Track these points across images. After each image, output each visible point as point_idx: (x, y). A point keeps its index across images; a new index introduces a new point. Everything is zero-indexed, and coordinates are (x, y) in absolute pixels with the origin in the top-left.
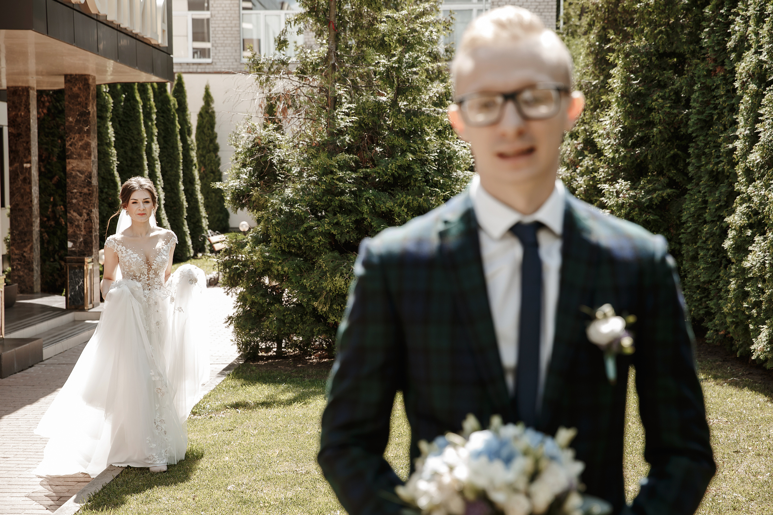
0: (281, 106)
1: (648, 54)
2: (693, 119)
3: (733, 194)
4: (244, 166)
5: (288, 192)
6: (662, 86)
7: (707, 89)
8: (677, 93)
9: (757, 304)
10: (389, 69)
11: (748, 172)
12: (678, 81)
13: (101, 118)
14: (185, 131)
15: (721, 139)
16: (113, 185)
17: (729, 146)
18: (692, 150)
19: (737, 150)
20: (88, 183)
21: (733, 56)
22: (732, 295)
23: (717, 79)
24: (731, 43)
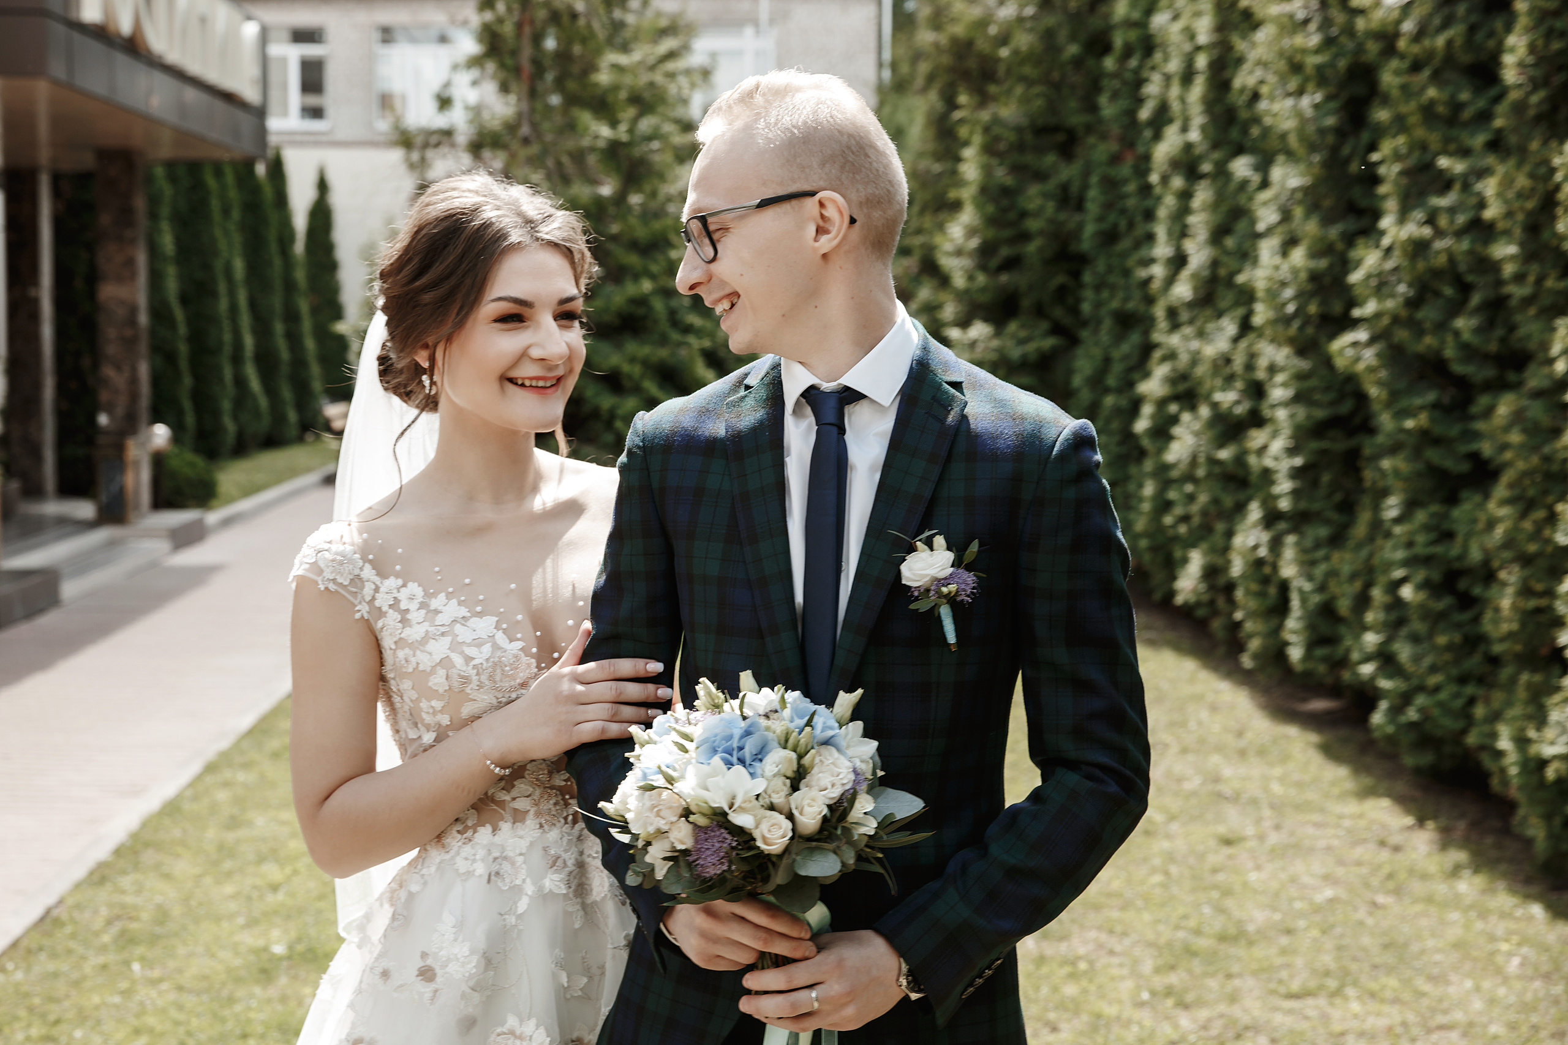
1: (1019, 130)
2: (1090, 229)
3: (1147, 349)
6: (1040, 176)
7: (1111, 184)
8: (1065, 188)
9: (1185, 519)
10: (615, 144)
11: (1172, 313)
12: (1068, 172)
13: (154, 216)
15: (1131, 262)
16: (172, 324)
17: (1142, 273)
18: (1087, 277)
19: (1154, 280)
20: (132, 321)
21: (1148, 133)
22: (1146, 507)
23: (1125, 170)
24: (1145, 114)
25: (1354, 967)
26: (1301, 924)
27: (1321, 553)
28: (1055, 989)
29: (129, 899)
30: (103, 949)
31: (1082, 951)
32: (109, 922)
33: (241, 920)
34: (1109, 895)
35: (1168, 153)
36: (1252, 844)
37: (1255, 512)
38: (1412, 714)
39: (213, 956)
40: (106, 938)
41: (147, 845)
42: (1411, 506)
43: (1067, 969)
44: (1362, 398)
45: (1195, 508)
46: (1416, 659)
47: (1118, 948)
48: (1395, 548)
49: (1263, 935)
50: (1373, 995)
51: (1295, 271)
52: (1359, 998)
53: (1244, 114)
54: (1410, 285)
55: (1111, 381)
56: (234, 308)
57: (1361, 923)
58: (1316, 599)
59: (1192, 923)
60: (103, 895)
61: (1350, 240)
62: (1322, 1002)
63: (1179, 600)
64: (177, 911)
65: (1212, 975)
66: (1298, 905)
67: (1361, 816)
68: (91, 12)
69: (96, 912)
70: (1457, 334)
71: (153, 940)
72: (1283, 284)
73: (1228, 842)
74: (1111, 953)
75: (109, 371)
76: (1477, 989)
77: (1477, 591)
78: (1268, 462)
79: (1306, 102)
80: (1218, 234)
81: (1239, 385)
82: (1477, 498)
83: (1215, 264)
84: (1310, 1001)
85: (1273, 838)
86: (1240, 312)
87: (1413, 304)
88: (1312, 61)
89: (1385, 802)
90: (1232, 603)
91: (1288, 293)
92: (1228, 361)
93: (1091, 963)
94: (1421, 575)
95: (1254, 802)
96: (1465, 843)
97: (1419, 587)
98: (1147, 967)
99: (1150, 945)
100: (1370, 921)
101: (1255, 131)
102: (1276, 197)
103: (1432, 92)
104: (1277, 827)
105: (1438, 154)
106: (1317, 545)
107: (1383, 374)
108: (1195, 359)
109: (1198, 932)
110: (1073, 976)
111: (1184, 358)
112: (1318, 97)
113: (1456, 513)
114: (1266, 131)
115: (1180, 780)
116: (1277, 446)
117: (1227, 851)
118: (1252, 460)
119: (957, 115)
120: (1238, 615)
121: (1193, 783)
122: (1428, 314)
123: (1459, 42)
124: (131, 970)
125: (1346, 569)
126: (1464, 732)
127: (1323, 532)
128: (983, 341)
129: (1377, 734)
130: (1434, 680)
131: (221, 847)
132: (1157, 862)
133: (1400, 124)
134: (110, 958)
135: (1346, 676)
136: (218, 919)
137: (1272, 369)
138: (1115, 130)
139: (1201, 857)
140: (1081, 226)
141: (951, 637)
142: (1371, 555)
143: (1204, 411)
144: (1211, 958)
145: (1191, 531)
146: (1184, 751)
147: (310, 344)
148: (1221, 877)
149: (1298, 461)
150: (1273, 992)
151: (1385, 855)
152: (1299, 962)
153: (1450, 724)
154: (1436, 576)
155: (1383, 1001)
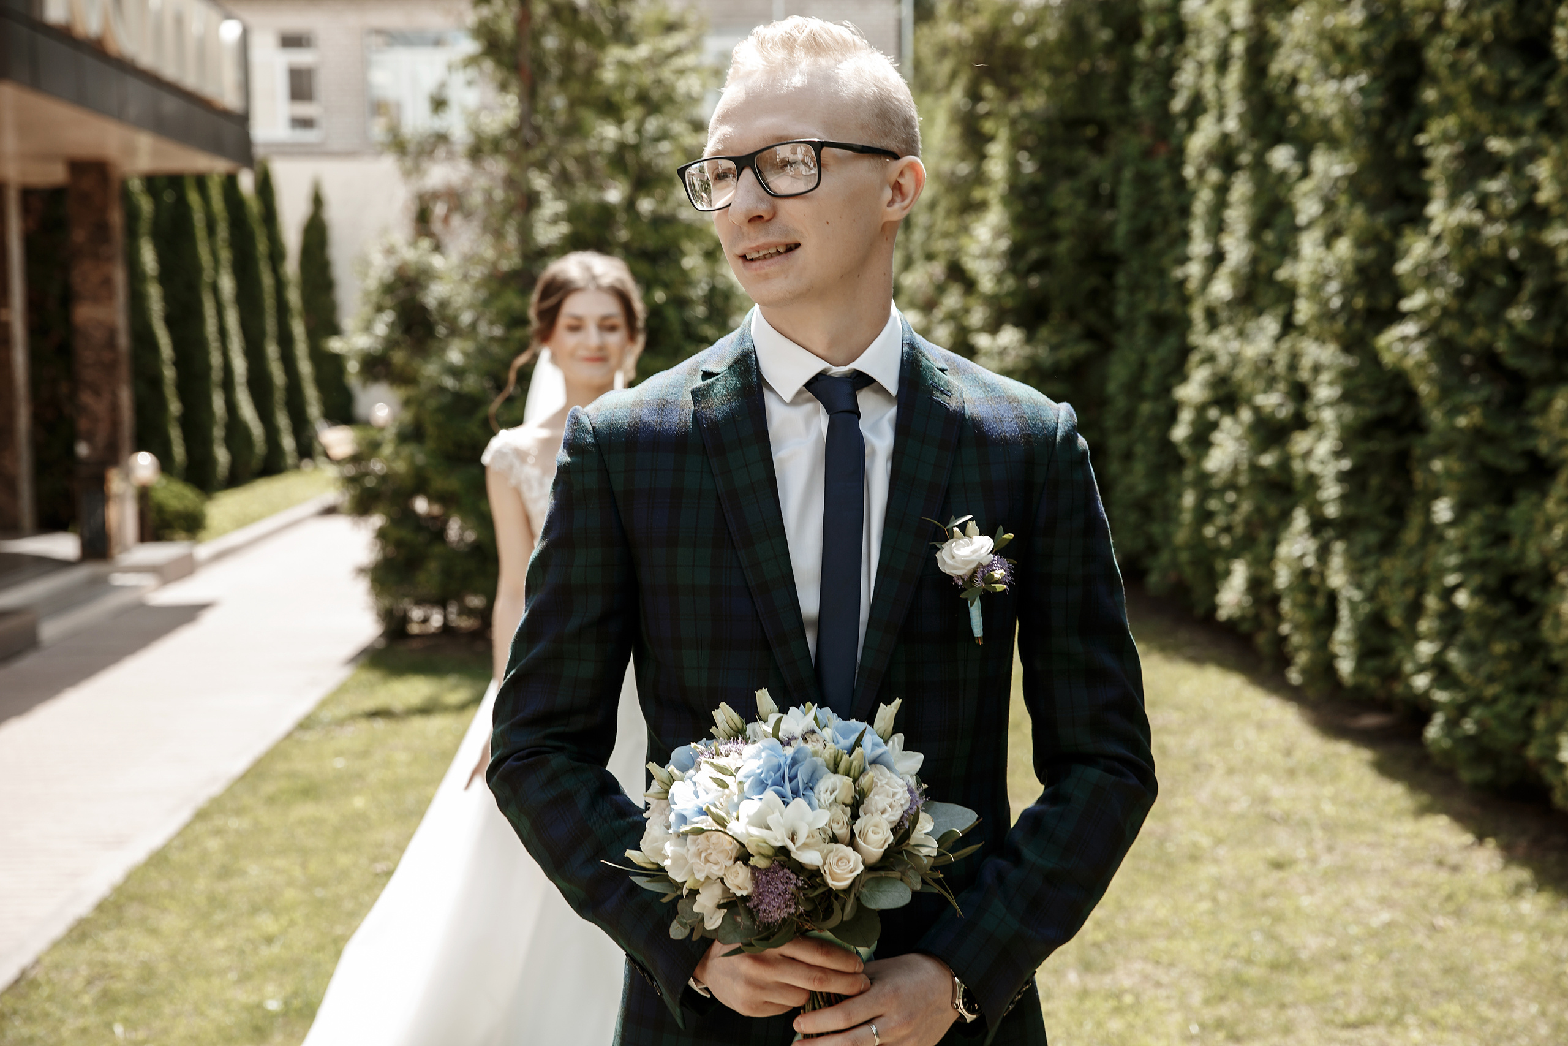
0: (439, 209)
2: (1122, 229)
3: (1185, 351)
4: (379, 309)
5: (455, 356)
6: (1071, 172)
7: (1145, 180)
8: (1095, 184)
9: (1228, 529)
10: (622, 147)
11: (1211, 313)
12: (1097, 166)
13: (132, 234)
14: (277, 255)
15: (1166, 261)
16: (154, 347)
17: (1178, 273)
18: (1121, 279)
19: (1191, 279)
20: (111, 342)
21: (1182, 125)
22: (1187, 517)
23: (1159, 164)
24: (1178, 104)
25: (1413, 993)
26: (1357, 949)
27: (1370, 560)
28: (1099, 1025)
29: (112, 957)
30: (83, 1011)
31: (1127, 983)
32: (90, 982)
33: (232, 976)
34: (1156, 924)
35: (1204, 145)
36: (1303, 867)
37: (1300, 519)
38: (1469, 726)
39: (202, 1014)
40: (86, 999)
41: (132, 898)
42: (1462, 511)
43: (1112, 1003)
44: (1411, 395)
45: (1238, 518)
46: (1473, 669)
47: (1165, 979)
48: (1449, 553)
49: (1318, 962)
50: (1434, 1023)
51: (1340, 263)
52: (1420, 1026)
53: (1282, 102)
54: (1461, 274)
55: (1148, 386)
56: (223, 332)
57: (1420, 948)
58: (1365, 609)
59: (1243, 951)
60: (85, 953)
61: (1397, 229)
62: (1381, 1031)
63: (1223, 614)
64: (163, 967)
65: (1266, 1005)
66: (1354, 930)
67: (1417, 835)
68: (55, 11)
69: (75, 971)
70: (1510, 326)
71: (138, 999)
72: (1327, 278)
73: (1278, 865)
74: (1158, 985)
75: (87, 398)
76: (1543, 1013)
77: (1535, 595)
78: (1314, 467)
79: (1350, 85)
80: (1257, 229)
81: (1282, 386)
82: (1534, 497)
83: (1255, 260)
84: (1368, 1031)
85: (1326, 861)
86: (1281, 310)
87: (1463, 294)
88: (1355, 41)
89: (1443, 820)
90: (1278, 617)
91: (1333, 287)
92: (1270, 361)
93: (1137, 996)
94: (1477, 579)
95: (1305, 823)
96: (1525, 861)
97: (1476, 593)
98: (1196, 998)
99: (1199, 975)
100: (1429, 945)
101: (1294, 119)
102: (1318, 188)
103: (1480, 70)
104: (1330, 849)
105: (1488, 134)
106: (1367, 552)
107: (1434, 369)
108: (1236, 360)
109: (1248, 961)
110: (1118, 1010)
111: (1224, 360)
112: (1363, 79)
113: (1513, 513)
114: (1305, 119)
115: (1227, 802)
116: (1324, 448)
117: (1277, 875)
118: (1297, 466)
119: (982, 108)
120: (1285, 628)
121: (1241, 804)
122: (1478, 305)
123: (1507, 17)
124: (113, 1032)
125: (1397, 577)
126: (1524, 744)
127: (1372, 538)
128: (1014, 349)
129: (1433, 749)
130: (1490, 691)
131: (212, 899)
132: (1204, 888)
133: (1448, 104)
134: (91, 1020)
135: (1399, 689)
136: (207, 975)
137: (1317, 369)
138: (1147, 122)
139: (1251, 882)
140: (1113, 225)
141: (978, 630)
142: (1422, 562)
143: (1246, 415)
144: (1262, 988)
145: (1234, 541)
146: (1231, 771)
147: (305, 367)
148: (1271, 903)
149: (1346, 464)
150: (1329, 1023)
151: (1443, 876)
152: (1355, 989)
153: (1507, 737)
154: (1492, 581)
155: (1445, 1029)
